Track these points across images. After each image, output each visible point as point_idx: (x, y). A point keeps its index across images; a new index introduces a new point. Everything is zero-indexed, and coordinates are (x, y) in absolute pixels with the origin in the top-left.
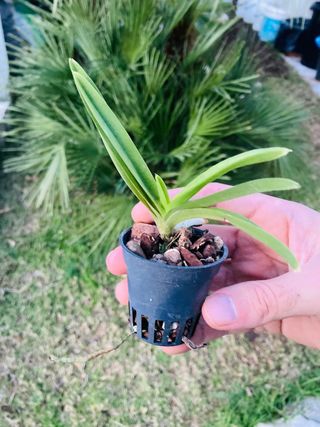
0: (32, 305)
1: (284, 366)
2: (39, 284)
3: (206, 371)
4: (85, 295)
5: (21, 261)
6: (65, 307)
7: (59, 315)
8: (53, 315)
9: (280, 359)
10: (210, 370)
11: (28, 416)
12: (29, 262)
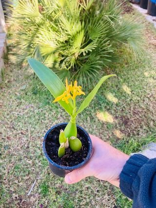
0: (30, 117)
1: (140, 133)
2: (32, 109)
3: (108, 137)
4: (53, 112)
5: (23, 101)
6: (45, 117)
7: (42, 121)
8: (40, 121)
9: (139, 130)
10: (109, 137)
11: (35, 159)
12: (26, 101)
